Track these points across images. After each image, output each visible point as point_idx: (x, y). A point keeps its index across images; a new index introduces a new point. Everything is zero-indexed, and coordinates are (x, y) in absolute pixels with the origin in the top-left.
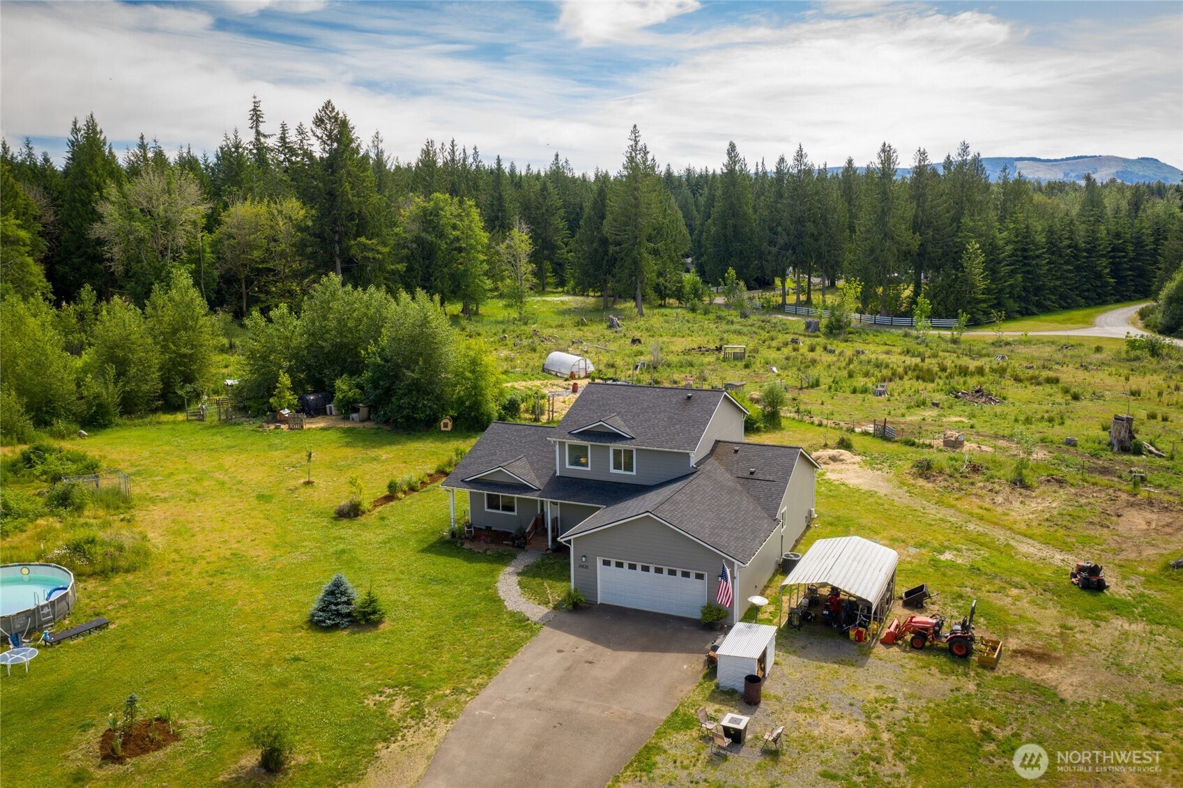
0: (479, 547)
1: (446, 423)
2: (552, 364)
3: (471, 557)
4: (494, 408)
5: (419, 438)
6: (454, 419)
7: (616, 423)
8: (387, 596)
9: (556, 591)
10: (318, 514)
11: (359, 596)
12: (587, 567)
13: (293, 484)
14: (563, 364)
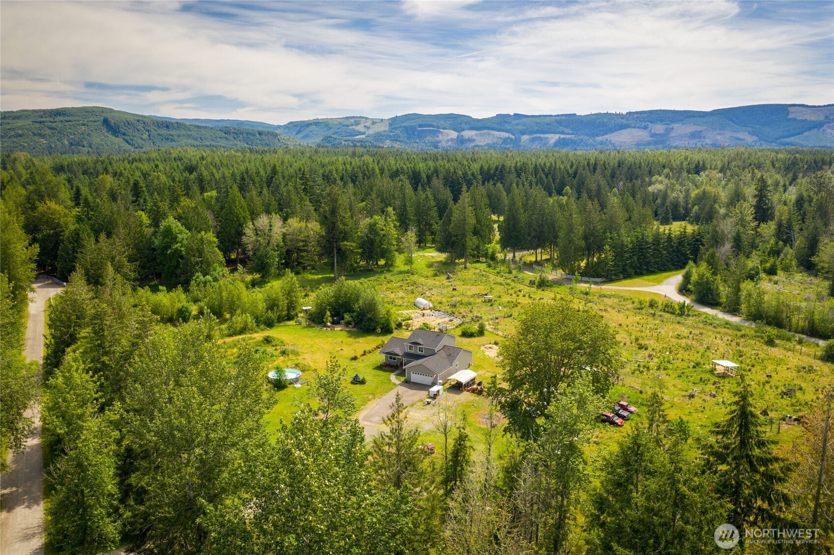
0: (386, 369)
1: (379, 330)
2: (418, 302)
3: (385, 371)
4: (393, 326)
5: (370, 335)
6: (382, 329)
7: (420, 341)
8: (367, 378)
9: (403, 379)
10: (346, 358)
11: (361, 378)
12: (409, 374)
13: (337, 349)
14: (421, 304)
